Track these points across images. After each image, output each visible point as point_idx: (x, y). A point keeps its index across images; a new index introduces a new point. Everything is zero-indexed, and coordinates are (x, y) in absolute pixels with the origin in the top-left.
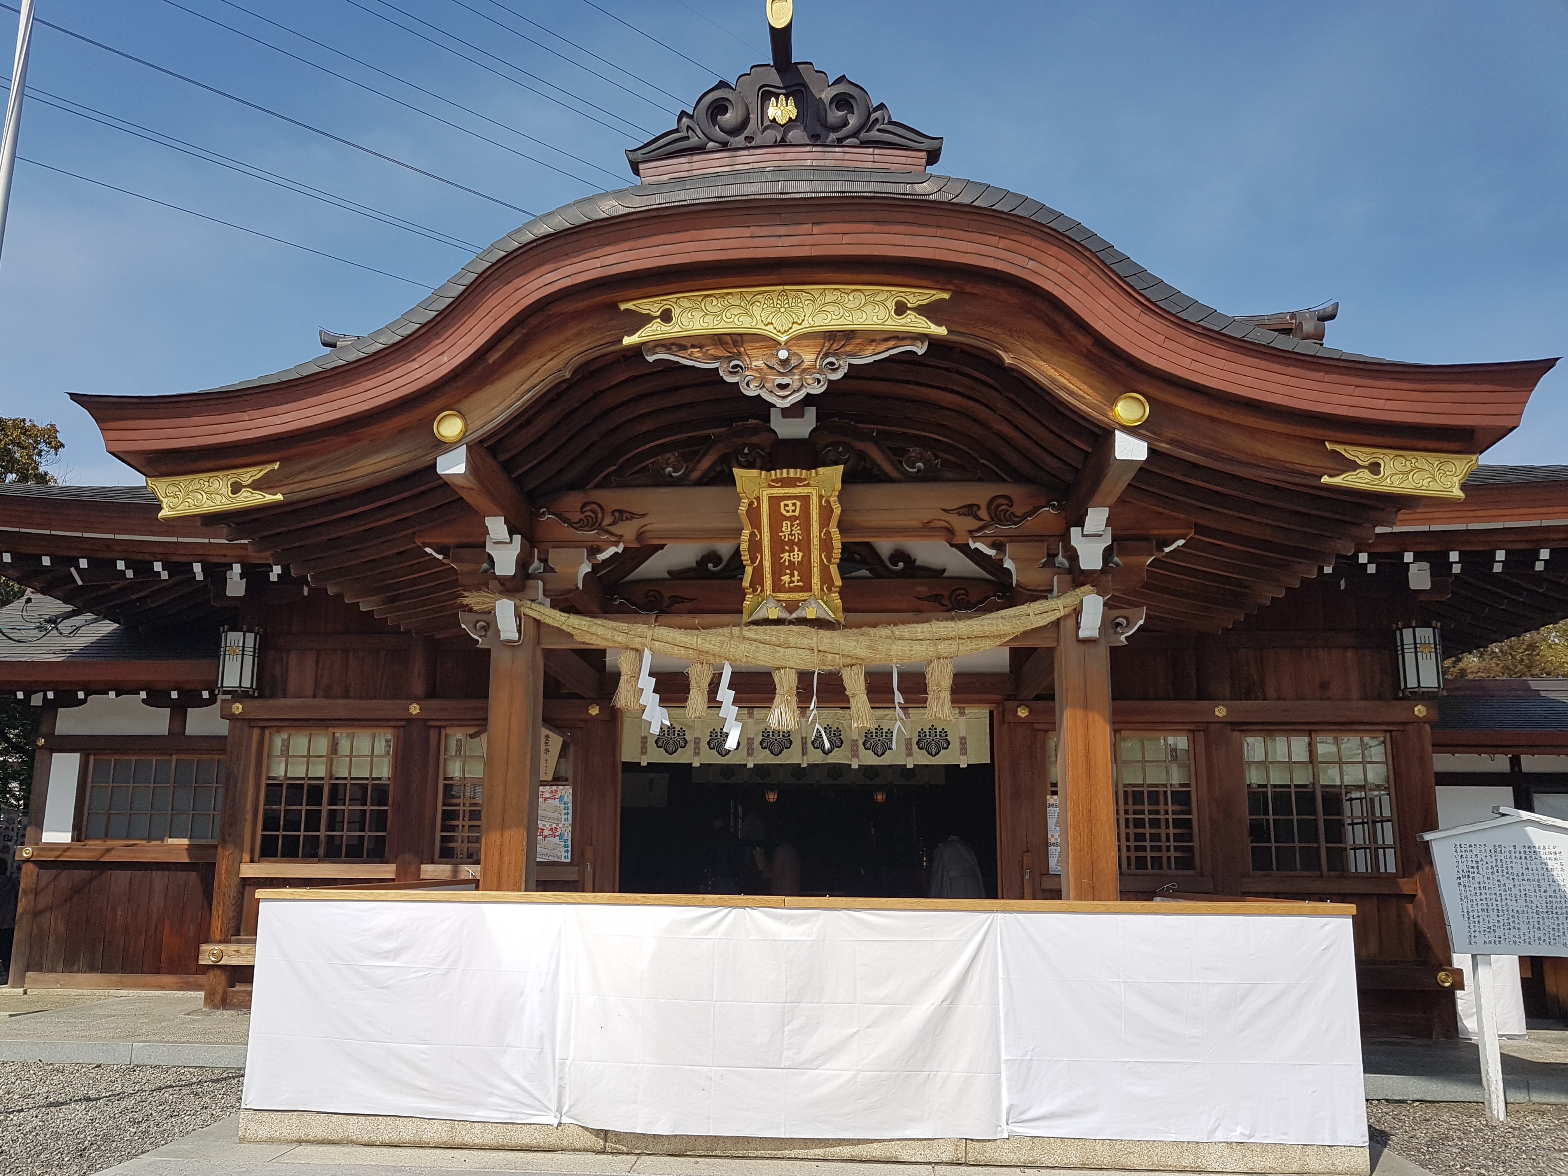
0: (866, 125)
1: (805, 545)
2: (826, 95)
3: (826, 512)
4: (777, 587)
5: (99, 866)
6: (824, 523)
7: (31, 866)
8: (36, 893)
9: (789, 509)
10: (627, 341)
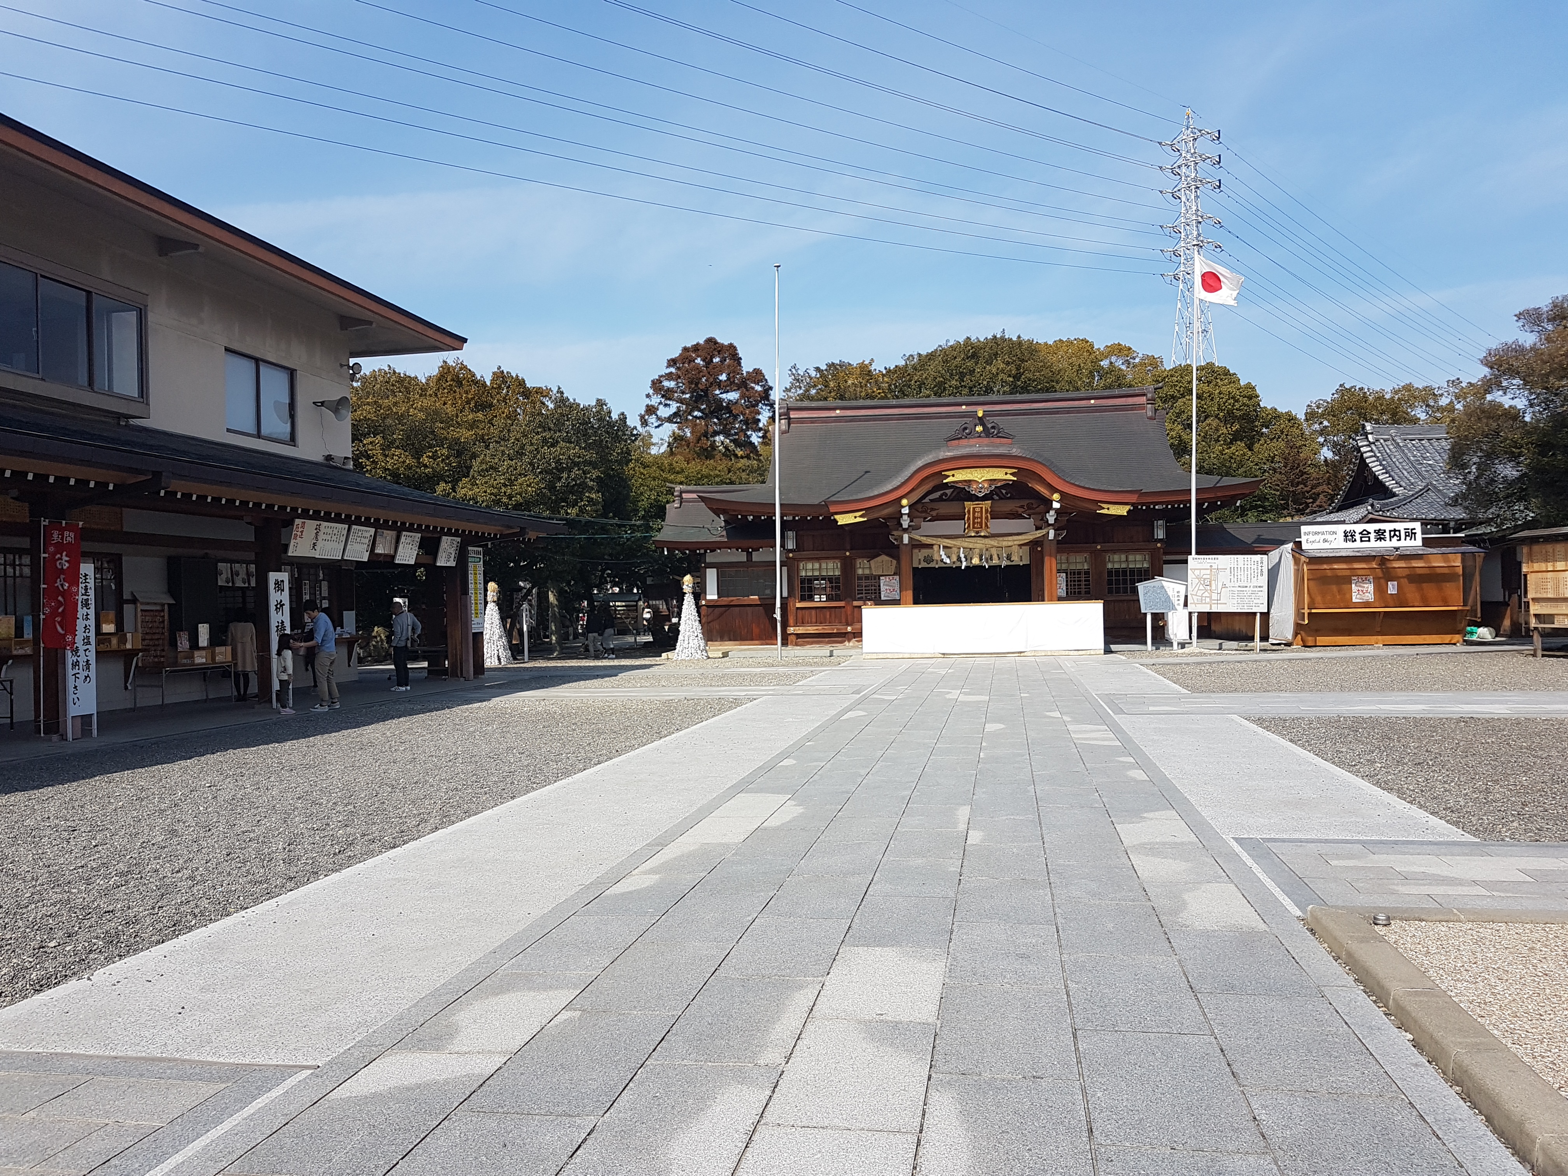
0: (999, 432)
1: (981, 518)
2: (989, 426)
3: (987, 511)
4: (974, 527)
5: (729, 606)
6: (986, 513)
7: (705, 607)
8: (708, 616)
9: (978, 510)
10: (944, 481)
